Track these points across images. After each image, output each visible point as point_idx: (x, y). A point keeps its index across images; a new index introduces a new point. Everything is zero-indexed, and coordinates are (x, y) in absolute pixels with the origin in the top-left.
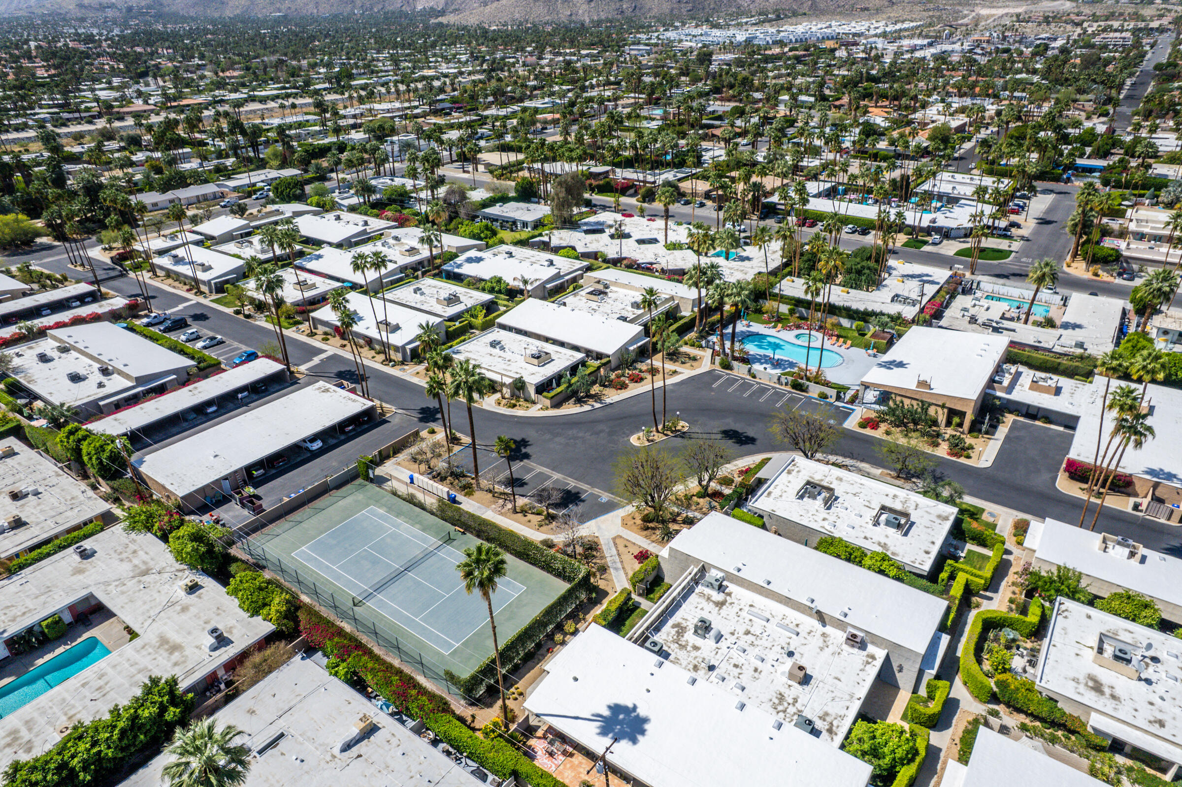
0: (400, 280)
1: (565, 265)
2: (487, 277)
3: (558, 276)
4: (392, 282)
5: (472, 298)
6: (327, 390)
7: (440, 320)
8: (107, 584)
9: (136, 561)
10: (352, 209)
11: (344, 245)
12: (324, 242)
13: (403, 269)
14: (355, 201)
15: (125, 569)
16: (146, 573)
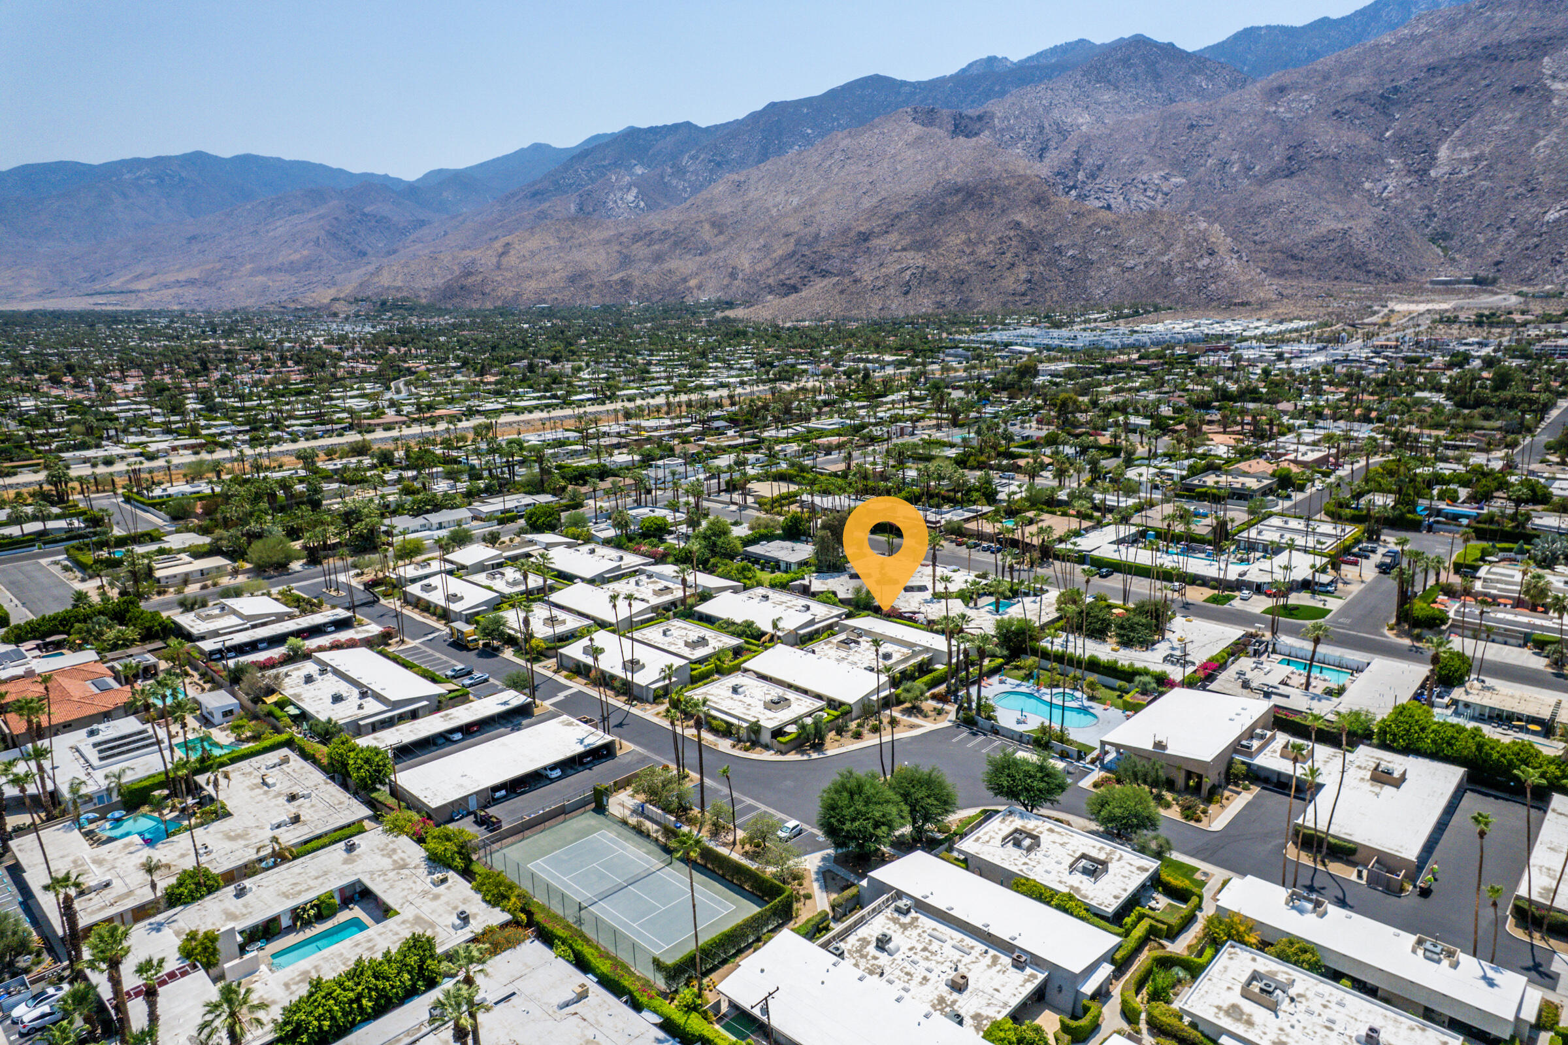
0: (651, 619)
1: (821, 612)
2: (739, 620)
3: (812, 622)
4: (643, 622)
5: (720, 641)
6: (570, 724)
7: (684, 662)
8: (372, 873)
9: (395, 857)
10: (607, 542)
11: (597, 581)
12: (576, 577)
13: (654, 609)
14: (611, 533)
15: (386, 863)
16: (404, 867)
